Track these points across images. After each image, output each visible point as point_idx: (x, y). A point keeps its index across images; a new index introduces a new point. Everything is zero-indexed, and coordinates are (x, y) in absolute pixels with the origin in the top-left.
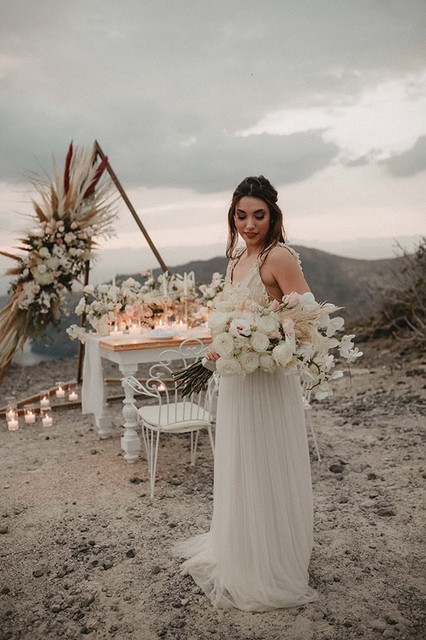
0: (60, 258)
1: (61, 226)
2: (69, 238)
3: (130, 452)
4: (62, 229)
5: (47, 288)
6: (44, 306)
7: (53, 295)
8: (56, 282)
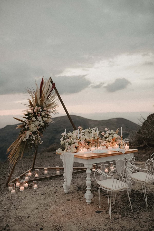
0: (40, 121)
1: (40, 109)
2: (43, 114)
3: (89, 200)
4: (41, 110)
5: (34, 133)
6: (33, 140)
7: (36, 136)
8: (37, 131)
